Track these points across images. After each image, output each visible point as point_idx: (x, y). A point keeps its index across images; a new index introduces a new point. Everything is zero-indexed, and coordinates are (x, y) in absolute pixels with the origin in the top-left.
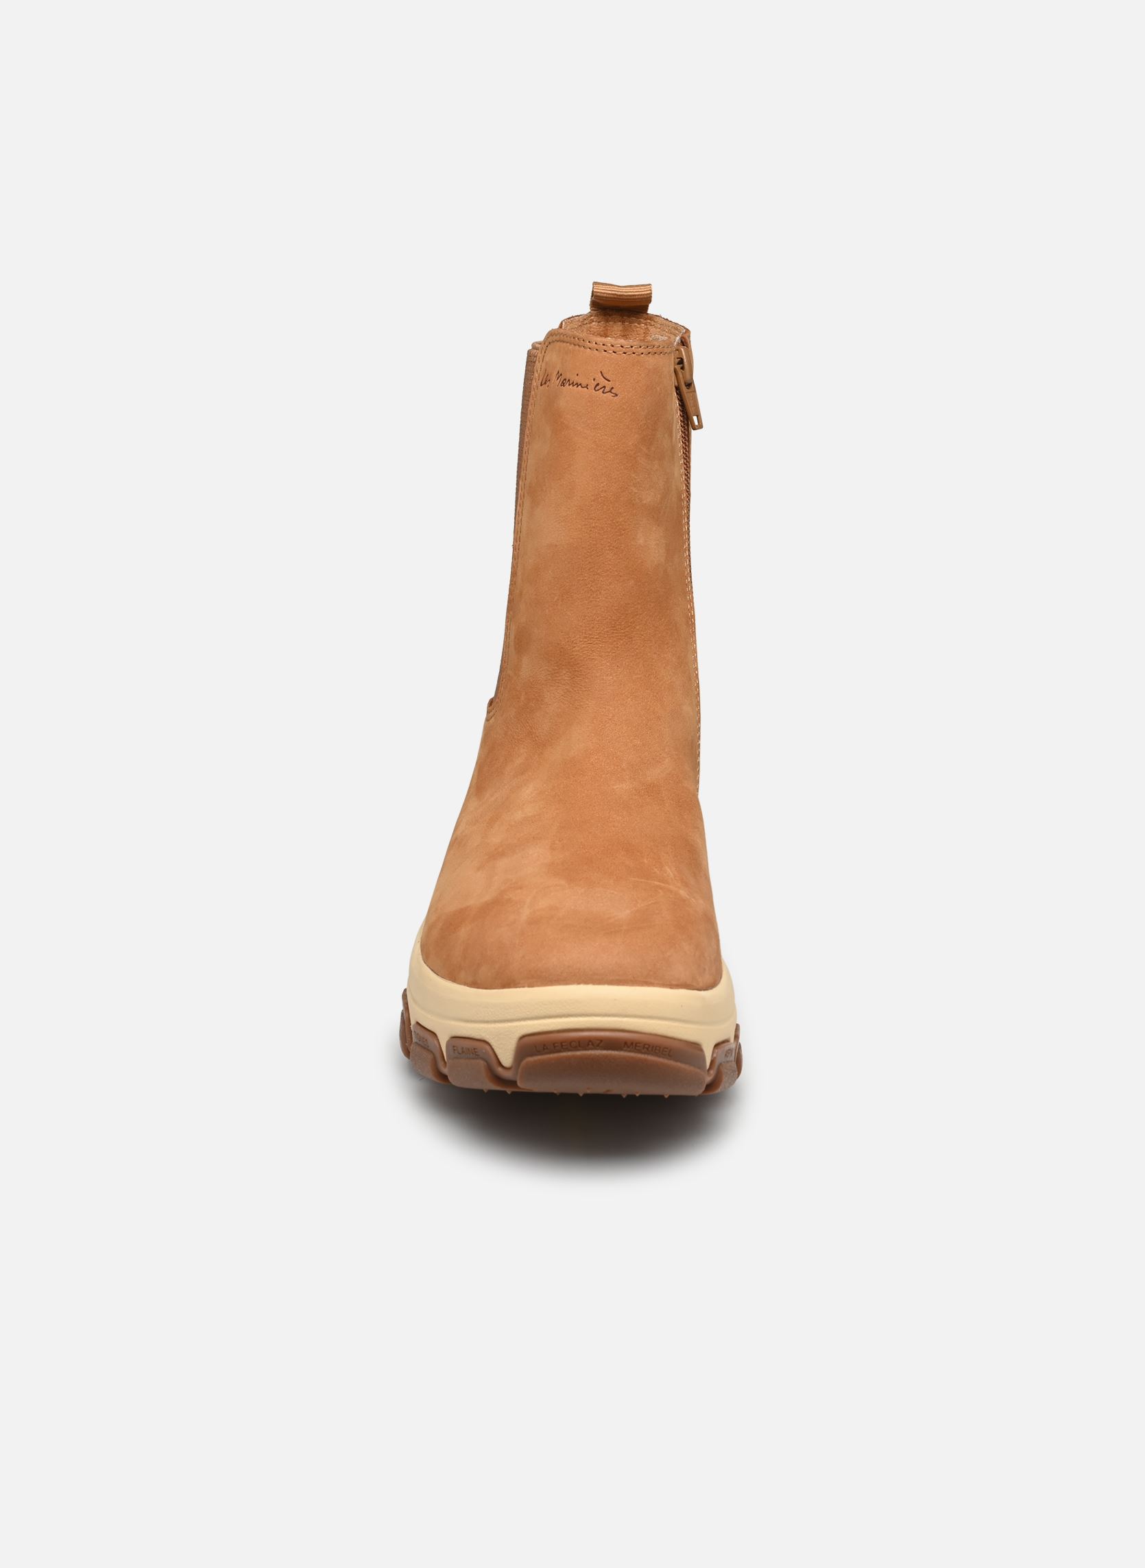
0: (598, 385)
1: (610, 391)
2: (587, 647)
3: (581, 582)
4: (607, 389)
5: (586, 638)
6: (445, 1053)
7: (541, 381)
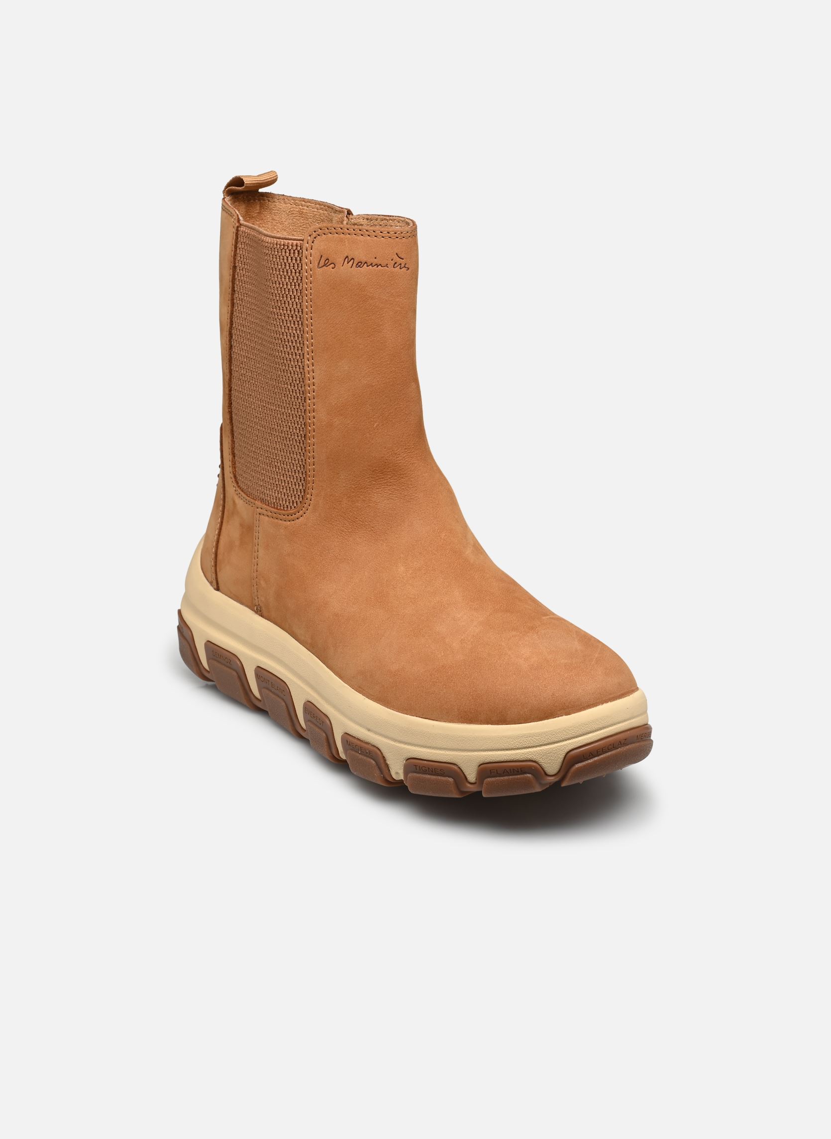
0: (396, 263)
1: (405, 267)
2: (408, 455)
3: (398, 409)
4: (403, 265)
5: (406, 449)
6: (472, 776)
7: (317, 264)
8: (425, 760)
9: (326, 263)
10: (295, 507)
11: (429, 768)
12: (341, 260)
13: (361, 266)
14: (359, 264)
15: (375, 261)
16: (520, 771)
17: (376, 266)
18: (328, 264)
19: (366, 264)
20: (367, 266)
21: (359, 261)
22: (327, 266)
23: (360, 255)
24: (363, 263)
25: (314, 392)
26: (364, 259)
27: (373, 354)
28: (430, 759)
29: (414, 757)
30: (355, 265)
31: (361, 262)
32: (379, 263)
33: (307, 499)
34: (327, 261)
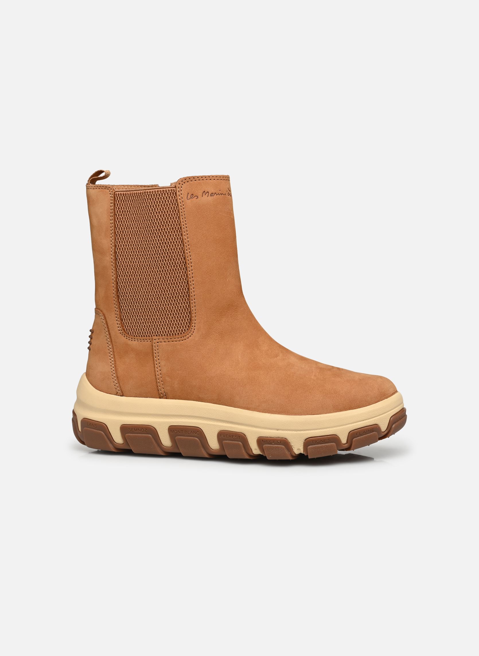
0: (228, 193)
6: (344, 440)
7: (186, 198)
8: (318, 437)
9: (191, 197)
10: (184, 333)
11: (321, 440)
12: (201, 194)
13: (213, 195)
14: (212, 194)
15: (220, 192)
16: (371, 431)
17: (221, 195)
18: (193, 197)
19: (215, 194)
20: (216, 195)
21: (212, 193)
22: (193, 198)
23: (211, 190)
24: (214, 193)
25: (192, 267)
26: (214, 191)
27: (224, 241)
28: (320, 435)
29: (311, 437)
30: (209, 195)
31: (213, 193)
32: (222, 193)
33: (192, 327)
34: (192, 195)
